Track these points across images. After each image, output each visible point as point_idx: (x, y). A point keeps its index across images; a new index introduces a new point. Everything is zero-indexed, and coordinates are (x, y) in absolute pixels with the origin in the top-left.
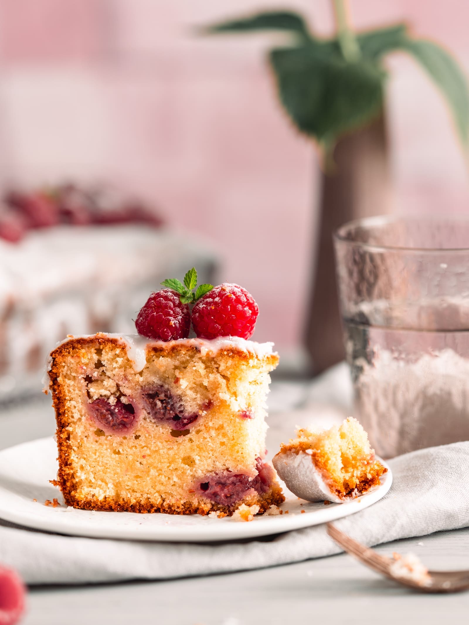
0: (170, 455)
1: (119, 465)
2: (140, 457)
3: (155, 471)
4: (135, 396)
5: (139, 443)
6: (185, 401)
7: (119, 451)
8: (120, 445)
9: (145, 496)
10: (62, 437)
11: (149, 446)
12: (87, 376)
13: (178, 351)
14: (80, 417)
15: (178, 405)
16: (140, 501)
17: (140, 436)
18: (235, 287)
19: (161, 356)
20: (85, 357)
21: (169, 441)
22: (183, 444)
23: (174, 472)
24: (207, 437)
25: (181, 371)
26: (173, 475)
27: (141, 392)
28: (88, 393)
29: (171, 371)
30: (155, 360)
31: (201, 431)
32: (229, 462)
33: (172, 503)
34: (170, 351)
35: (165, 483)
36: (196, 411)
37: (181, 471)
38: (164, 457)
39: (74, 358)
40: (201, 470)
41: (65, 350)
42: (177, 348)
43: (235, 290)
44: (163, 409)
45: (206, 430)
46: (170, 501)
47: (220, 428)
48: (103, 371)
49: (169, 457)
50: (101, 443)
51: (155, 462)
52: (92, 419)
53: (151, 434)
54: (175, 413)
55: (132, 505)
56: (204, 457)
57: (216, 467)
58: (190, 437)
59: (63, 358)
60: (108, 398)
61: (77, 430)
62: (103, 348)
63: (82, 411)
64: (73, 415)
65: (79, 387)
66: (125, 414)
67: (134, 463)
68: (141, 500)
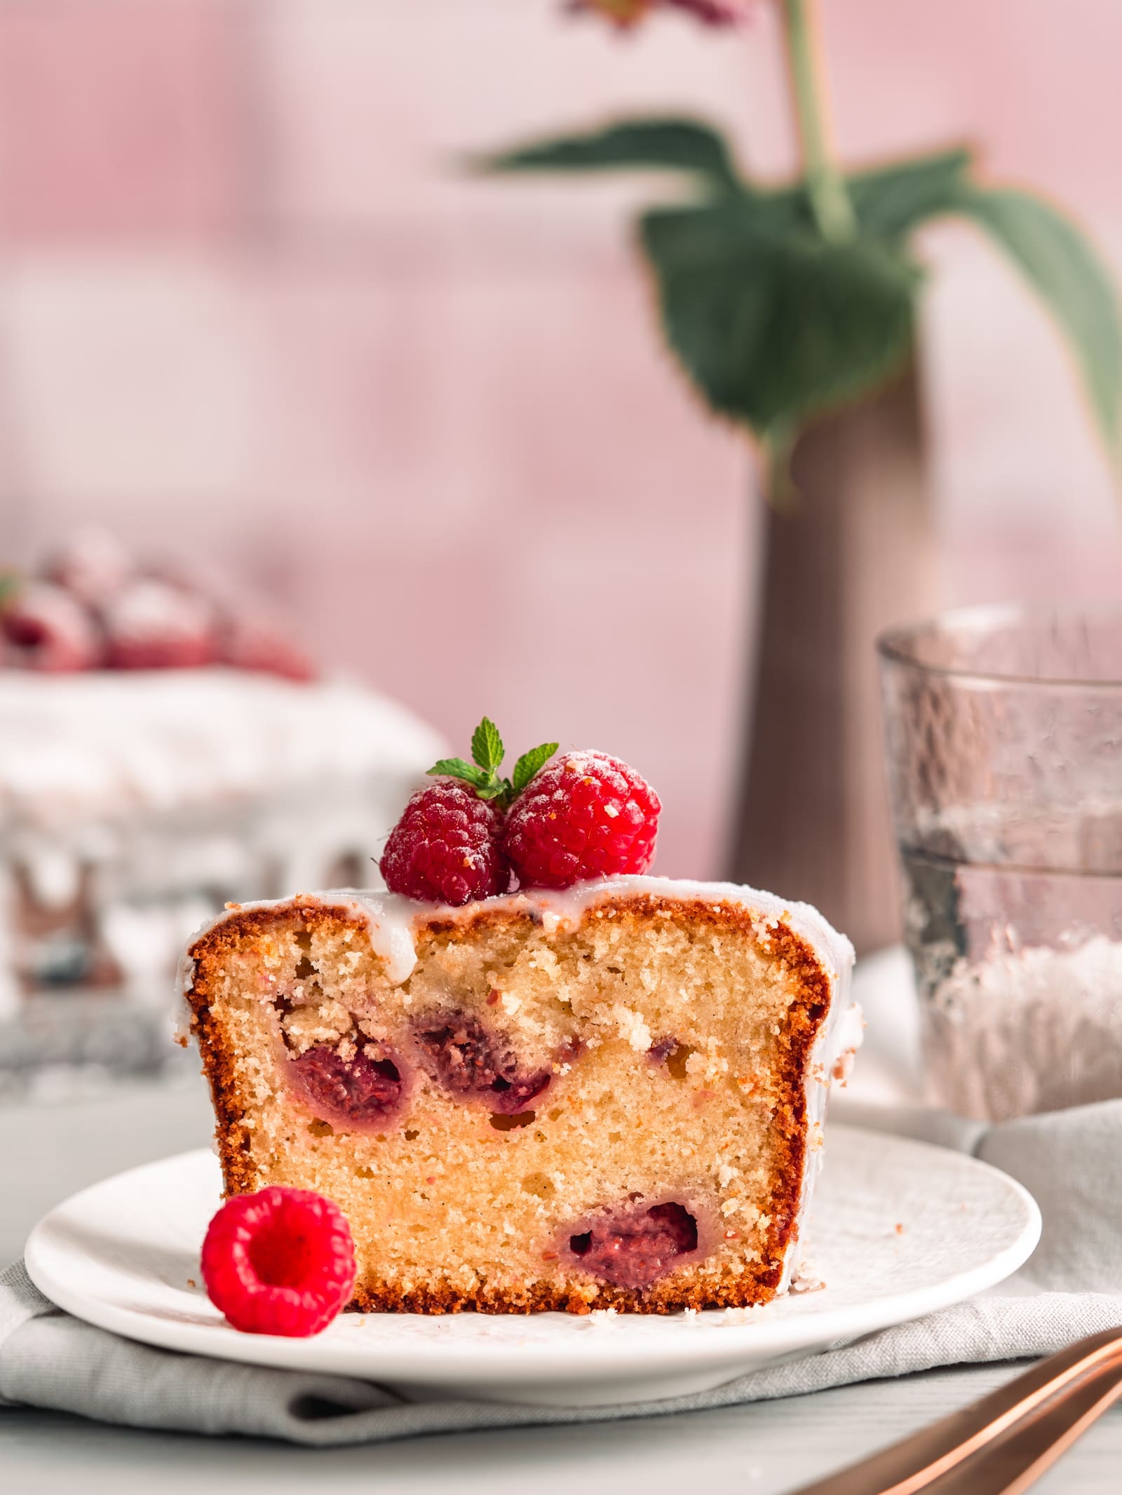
0: (494, 1172)
1: (370, 1203)
2: (422, 1182)
3: (460, 1212)
4: (397, 1040)
5: (416, 1149)
6: (516, 1043)
7: (369, 1169)
8: (372, 1155)
9: (438, 1273)
10: (230, 1143)
11: (441, 1154)
12: (278, 997)
13: (488, 927)
14: (271, 1094)
15: (502, 1054)
16: (424, 1285)
17: (416, 1133)
18: (596, 757)
19: (451, 943)
20: (272, 952)
21: (487, 1140)
22: (521, 1146)
23: (503, 1213)
24: (578, 1125)
25: (501, 975)
26: (503, 1220)
27: (410, 1031)
28: (286, 1038)
29: (477, 976)
30: (437, 953)
31: (562, 1112)
32: (634, 1179)
33: (505, 1288)
34: (470, 929)
35: (484, 1239)
36: (546, 1064)
37: (522, 1210)
38: (479, 1180)
39: (246, 957)
40: (569, 1204)
41: (224, 940)
42: (487, 920)
43: (596, 767)
44: (467, 1066)
45: (573, 1108)
46: (499, 1283)
47: (606, 1099)
48: (316, 984)
49: (490, 1179)
50: (326, 1151)
51: (459, 1192)
52: (301, 1096)
53: (444, 1127)
54: (495, 1074)
55: (406, 1297)
56: (575, 1173)
57: (604, 1196)
58: (538, 1130)
59: (220, 958)
60: (336, 1046)
61: (265, 1125)
62: (313, 929)
63: (274, 1080)
64: (254, 1090)
65: (262, 1025)
66: (379, 1080)
67: (407, 1195)
68: (428, 1284)
